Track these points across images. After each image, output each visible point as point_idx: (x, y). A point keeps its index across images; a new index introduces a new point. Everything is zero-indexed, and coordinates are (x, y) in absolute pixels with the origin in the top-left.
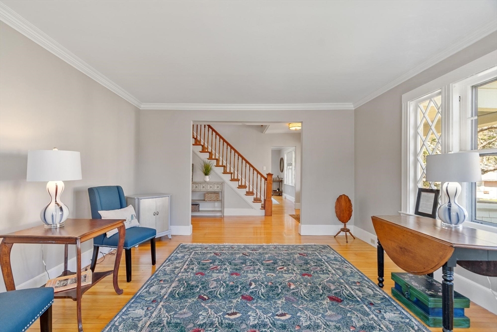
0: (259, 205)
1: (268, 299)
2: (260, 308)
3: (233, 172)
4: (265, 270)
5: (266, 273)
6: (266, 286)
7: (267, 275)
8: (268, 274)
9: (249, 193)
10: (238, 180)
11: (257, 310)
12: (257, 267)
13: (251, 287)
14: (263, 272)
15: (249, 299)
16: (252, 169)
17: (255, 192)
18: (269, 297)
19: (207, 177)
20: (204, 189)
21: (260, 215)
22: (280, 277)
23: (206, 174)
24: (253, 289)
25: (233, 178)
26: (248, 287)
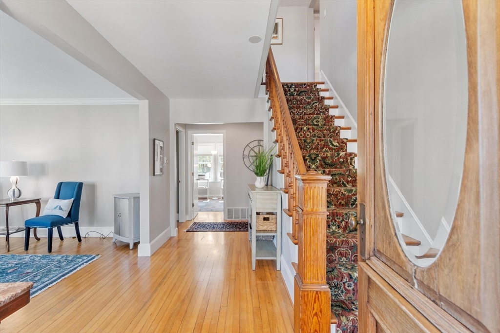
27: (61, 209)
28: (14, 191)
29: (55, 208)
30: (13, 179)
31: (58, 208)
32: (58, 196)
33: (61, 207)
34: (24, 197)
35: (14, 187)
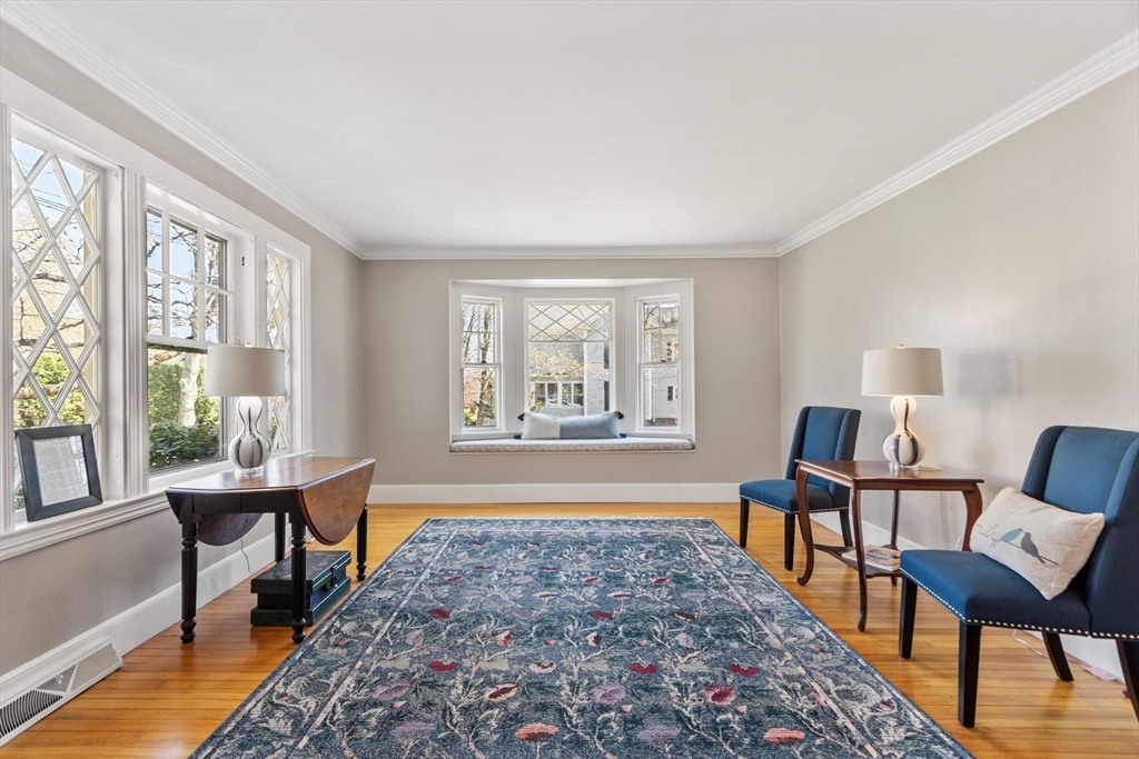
1: (562, 616)
2: (578, 602)
4: (558, 683)
5: (556, 675)
6: (561, 637)
7: (555, 666)
8: (550, 670)
11: (582, 599)
12: (581, 699)
13: (595, 634)
14: (563, 676)
15: (598, 615)
18: (561, 618)
22: (520, 660)
24: (592, 631)
26: (603, 634)
27: (1029, 547)
28: (897, 442)
29: (1007, 538)
30: (898, 403)
31: (1018, 540)
32: (1037, 488)
33: (1034, 540)
34: (929, 465)
35: (900, 430)
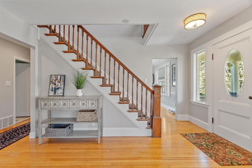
0: (145, 123)
3: (113, 84)
9: (123, 101)
10: (118, 93)
16: (135, 80)
17: (130, 99)
19: (80, 91)
20: (75, 106)
21: (146, 135)
23: (78, 88)
25: (113, 91)
